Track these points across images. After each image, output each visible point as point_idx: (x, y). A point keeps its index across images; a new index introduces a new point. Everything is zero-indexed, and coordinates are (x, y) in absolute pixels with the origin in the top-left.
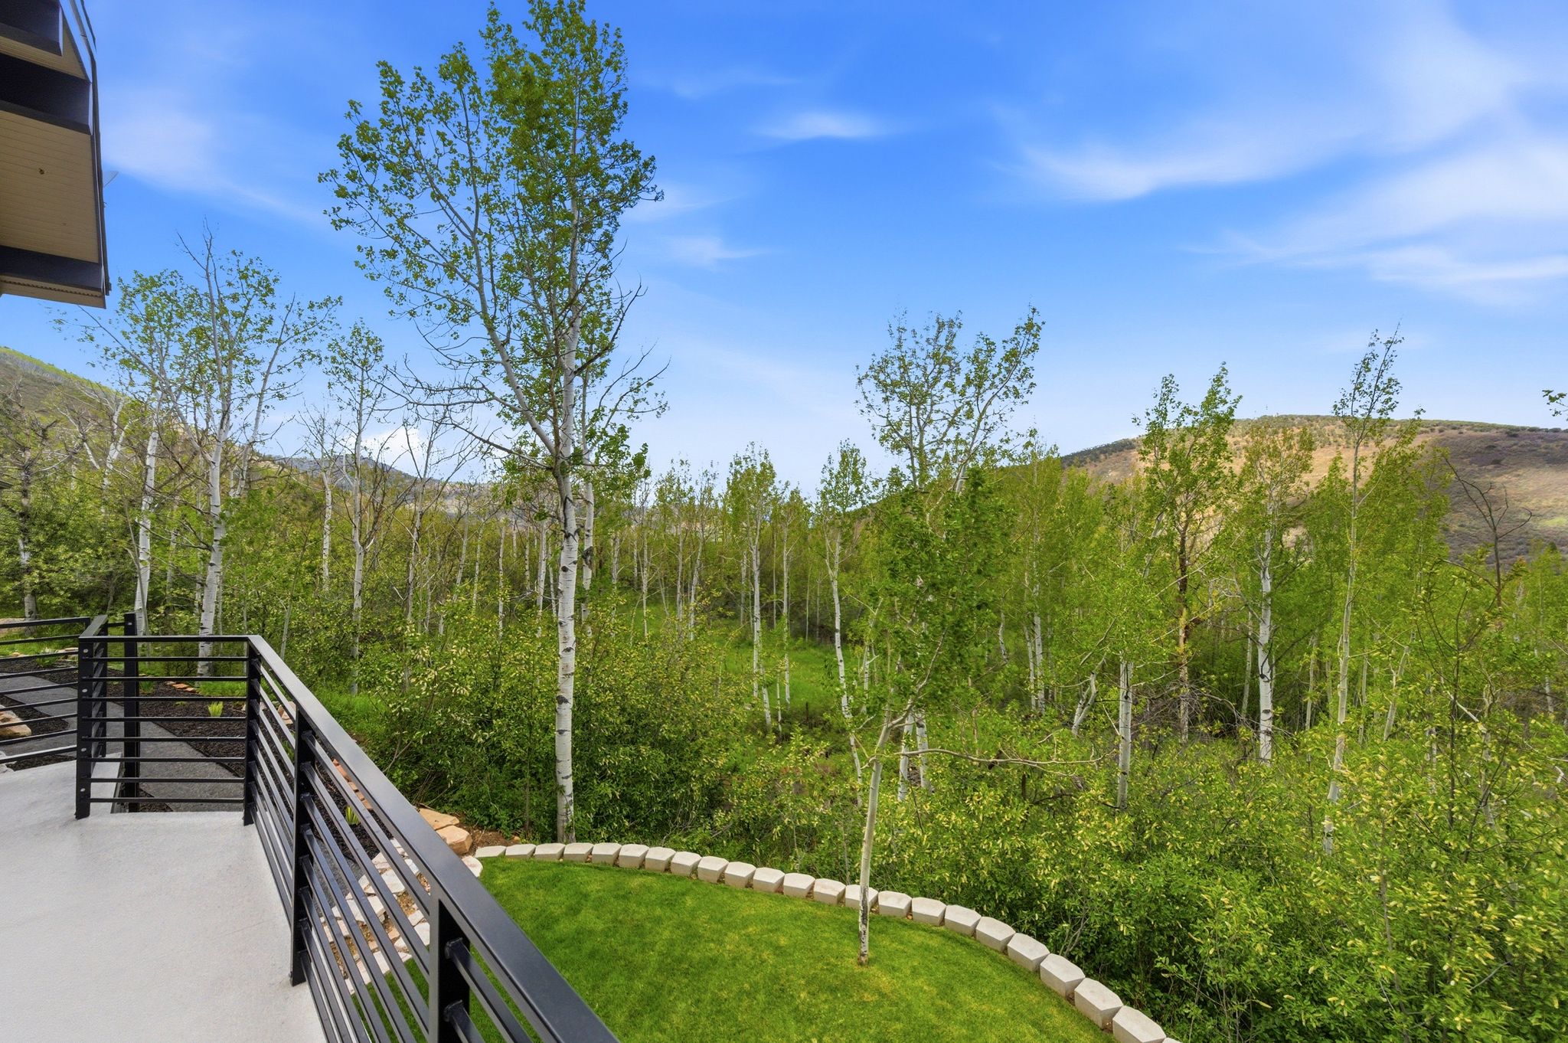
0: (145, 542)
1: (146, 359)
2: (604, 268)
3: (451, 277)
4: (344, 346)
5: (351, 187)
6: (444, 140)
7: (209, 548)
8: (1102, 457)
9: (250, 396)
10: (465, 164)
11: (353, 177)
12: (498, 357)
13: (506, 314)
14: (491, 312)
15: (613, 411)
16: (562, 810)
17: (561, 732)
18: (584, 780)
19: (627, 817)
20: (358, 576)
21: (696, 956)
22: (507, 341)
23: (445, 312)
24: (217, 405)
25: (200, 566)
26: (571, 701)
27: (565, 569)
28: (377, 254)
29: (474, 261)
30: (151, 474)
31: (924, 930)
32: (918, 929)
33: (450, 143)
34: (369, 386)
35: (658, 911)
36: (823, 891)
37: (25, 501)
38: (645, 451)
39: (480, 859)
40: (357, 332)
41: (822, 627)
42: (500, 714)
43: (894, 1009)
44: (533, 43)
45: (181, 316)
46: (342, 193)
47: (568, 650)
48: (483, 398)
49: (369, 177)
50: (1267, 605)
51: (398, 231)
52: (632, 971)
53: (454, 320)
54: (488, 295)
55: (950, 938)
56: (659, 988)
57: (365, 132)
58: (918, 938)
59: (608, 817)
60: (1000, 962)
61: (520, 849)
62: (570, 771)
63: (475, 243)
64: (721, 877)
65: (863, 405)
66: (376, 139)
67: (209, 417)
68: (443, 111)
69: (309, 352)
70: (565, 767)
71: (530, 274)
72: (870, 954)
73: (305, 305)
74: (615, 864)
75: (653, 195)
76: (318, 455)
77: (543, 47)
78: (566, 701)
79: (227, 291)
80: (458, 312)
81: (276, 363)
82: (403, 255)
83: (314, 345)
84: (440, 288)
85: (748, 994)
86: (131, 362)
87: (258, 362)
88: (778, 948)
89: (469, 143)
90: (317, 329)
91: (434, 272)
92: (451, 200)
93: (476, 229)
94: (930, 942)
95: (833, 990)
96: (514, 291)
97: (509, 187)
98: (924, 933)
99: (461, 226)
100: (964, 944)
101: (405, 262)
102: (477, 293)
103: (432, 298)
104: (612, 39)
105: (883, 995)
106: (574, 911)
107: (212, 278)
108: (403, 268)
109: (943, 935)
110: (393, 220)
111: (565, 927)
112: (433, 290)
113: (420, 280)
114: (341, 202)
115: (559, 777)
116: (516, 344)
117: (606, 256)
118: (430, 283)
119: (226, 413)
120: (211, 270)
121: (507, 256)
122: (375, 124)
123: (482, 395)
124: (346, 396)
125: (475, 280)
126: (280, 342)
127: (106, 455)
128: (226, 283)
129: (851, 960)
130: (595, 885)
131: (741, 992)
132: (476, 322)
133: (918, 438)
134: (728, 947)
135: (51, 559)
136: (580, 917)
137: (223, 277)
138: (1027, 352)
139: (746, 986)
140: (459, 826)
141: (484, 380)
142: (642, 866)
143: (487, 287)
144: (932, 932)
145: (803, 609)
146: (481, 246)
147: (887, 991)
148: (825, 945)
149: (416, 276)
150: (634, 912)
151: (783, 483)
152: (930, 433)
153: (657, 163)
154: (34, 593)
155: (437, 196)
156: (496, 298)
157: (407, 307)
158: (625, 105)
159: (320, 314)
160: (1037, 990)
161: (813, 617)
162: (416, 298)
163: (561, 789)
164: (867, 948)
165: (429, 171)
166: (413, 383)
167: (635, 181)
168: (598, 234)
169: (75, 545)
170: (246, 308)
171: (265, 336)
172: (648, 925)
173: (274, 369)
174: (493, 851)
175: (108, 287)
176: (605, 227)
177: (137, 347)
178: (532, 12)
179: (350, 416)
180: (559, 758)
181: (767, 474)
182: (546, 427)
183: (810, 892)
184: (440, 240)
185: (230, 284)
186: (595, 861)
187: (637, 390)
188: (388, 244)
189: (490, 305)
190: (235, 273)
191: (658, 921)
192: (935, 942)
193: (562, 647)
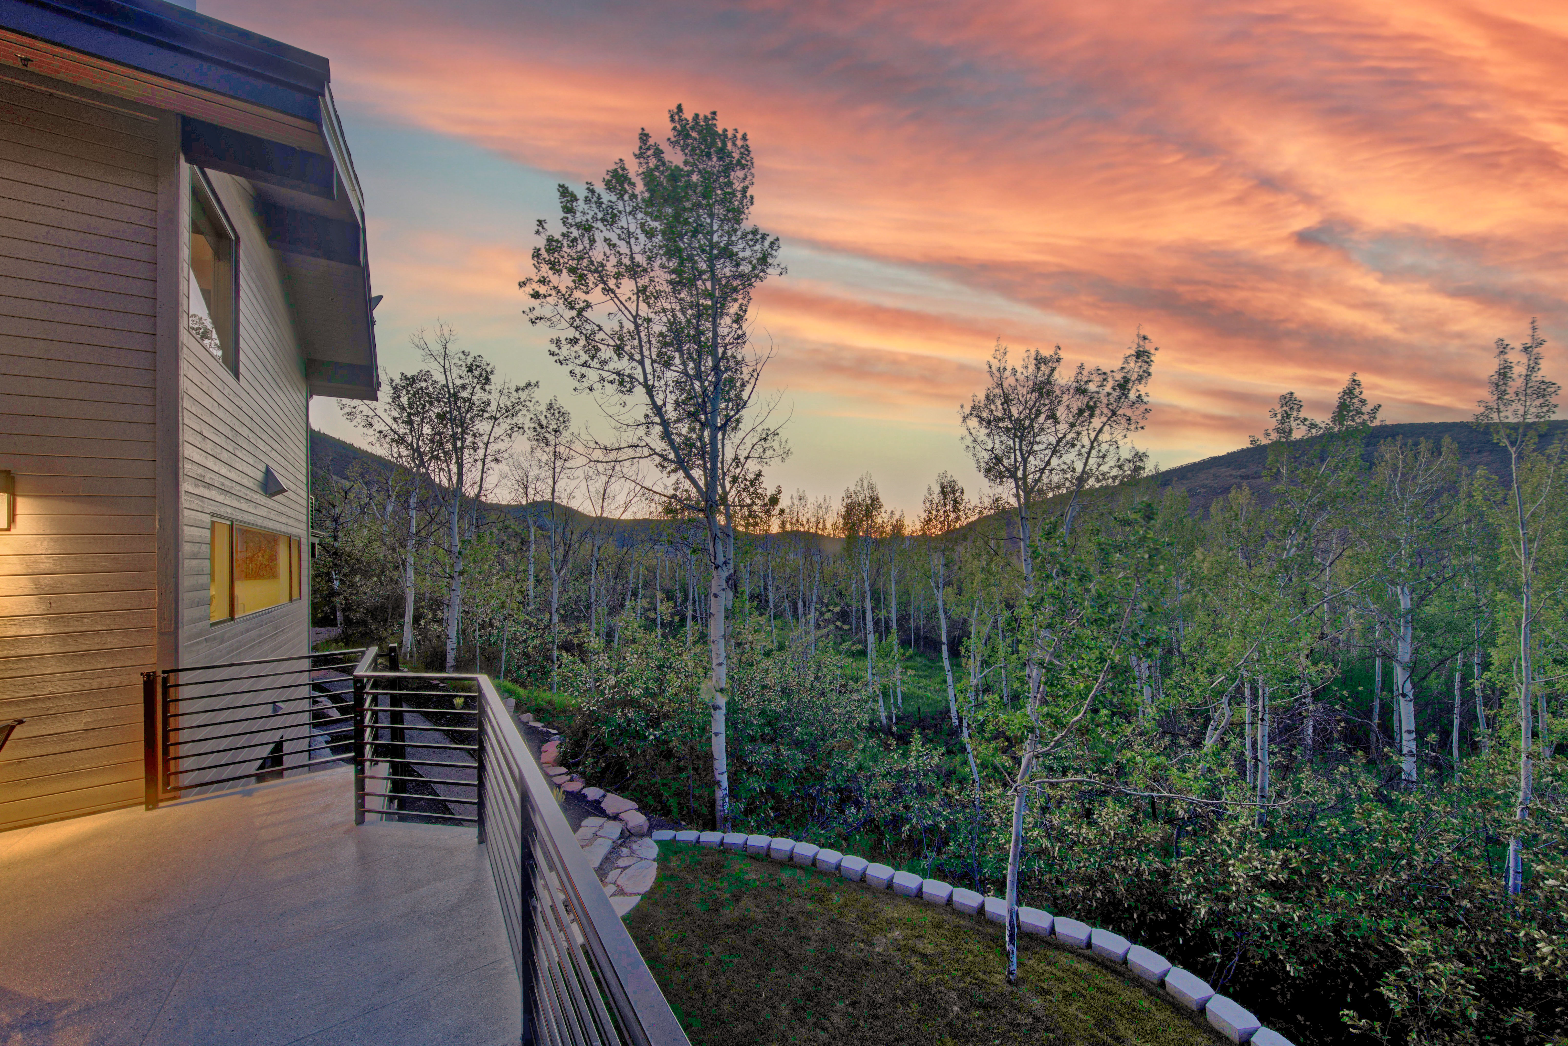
0: (411, 573)
1: (409, 439)
2: (739, 337)
3: (619, 355)
4: (542, 418)
5: (543, 290)
6: (609, 245)
7: (451, 577)
8: (1189, 475)
9: (476, 461)
10: (627, 261)
11: (543, 281)
12: (657, 420)
13: (663, 382)
14: (650, 383)
15: (747, 458)
16: (719, 802)
17: (716, 734)
18: (735, 774)
19: (771, 808)
20: (556, 597)
21: (849, 955)
22: (664, 404)
23: (615, 386)
24: (454, 468)
25: (445, 591)
26: (724, 708)
27: (716, 596)
28: (563, 342)
29: (636, 342)
30: (414, 523)
31: (1071, 952)
32: (1064, 950)
33: (615, 245)
34: (560, 449)
35: (810, 906)
36: (961, 900)
37: (336, 544)
38: (780, 492)
39: (657, 841)
40: (550, 407)
41: (926, 638)
42: (667, 717)
43: (1051, 1036)
44: (675, 158)
45: (431, 404)
46: (536, 295)
47: (720, 664)
48: (647, 454)
49: (554, 279)
50: (1406, 622)
51: (578, 322)
52: (793, 964)
53: (622, 392)
54: (649, 369)
55: (1099, 964)
56: (818, 983)
57: (553, 245)
58: (1064, 960)
59: (756, 807)
60: (1158, 996)
61: (688, 835)
62: (724, 768)
63: (637, 326)
64: (863, 878)
65: (969, 440)
66: (559, 249)
67: (450, 479)
68: (611, 218)
69: (516, 424)
70: (721, 764)
71: (680, 350)
72: (1018, 973)
73: (513, 390)
74: (768, 855)
75: (779, 270)
76: (524, 503)
77: (683, 158)
78: (720, 708)
79: (458, 382)
80: (624, 382)
81: (493, 434)
82: (582, 342)
83: (519, 419)
84: (611, 366)
85: (902, 1002)
86: (400, 440)
87: (481, 435)
88: (924, 955)
89: (629, 243)
90: (520, 407)
91: (606, 353)
92: (617, 291)
93: (637, 315)
94: (1079, 966)
95: (985, 1007)
96: (668, 364)
97: (661, 278)
98: (1069, 955)
99: (626, 312)
100: (1115, 972)
101: (584, 347)
102: (639, 368)
103: (605, 374)
104: (739, 143)
105: (1037, 1019)
106: (736, 898)
107: (448, 373)
108: (582, 353)
109: (1092, 960)
110: (574, 313)
111: (730, 913)
112: (606, 368)
113: (595, 360)
114: (535, 303)
115: (716, 773)
116: (670, 407)
117: (741, 328)
118: (604, 363)
119: (460, 474)
120: (447, 366)
121: (661, 334)
122: (557, 236)
123: (646, 451)
124: (544, 458)
125: (637, 357)
126: (496, 419)
127: (385, 509)
128: (457, 376)
129: (999, 977)
130: (752, 874)
131: (895, 998)
132: (640, 390)
133: (1021, 468)
134: (877, 949)
135: (353, 585)
136: (742, 904)
137: (455, 372)
138: (1140, 379)
139: (899, 992)
140: (639, 810)
141: (648, 439)
142: (791, 857)
143: (647, 362)
144: (1079, 955)
145: (908, 621)
146: (642, 328)
147: (1041, 1014)
148: (971, 958)
149: (593, 358)
150: (788, 904)
151: (889, 512)
152: (1034, 462)
153: (781, 242)
154: (344, 610)
155: (607, 290)
156: (654, 371)
157: (586, 384)
158: (752, 197)
159: (523, 395)
160: (1205, 1032)
161: (917, 628)
162: (593, 375)
163: (718, 783)
164: (1015, 967)
165: (599, 270)
166: (593, 445)
167: (764, 260)
168: (734, 308)
169: (366, 575)
170: (472, 394)
171: (486, 415)
172: (802, 919)
173: (492, 439)
174: (666, 834)
175: (379, 385)
176: (740, 301)
177: (402, 429)
178: (674, 129)
179: (546, 474)
180: (716, 756)
181: (874, 504)
182: (697, 473)
183: (949, 901)
184: (611, 326)
185: (461, 377)
186: (750, 850)
187: (765, 439)
188: (572, 333)
189: (650, 377)
190: (464, 368)
191: (809, 915)
192: (1083, 967)
193: (715, 662)
